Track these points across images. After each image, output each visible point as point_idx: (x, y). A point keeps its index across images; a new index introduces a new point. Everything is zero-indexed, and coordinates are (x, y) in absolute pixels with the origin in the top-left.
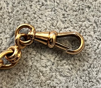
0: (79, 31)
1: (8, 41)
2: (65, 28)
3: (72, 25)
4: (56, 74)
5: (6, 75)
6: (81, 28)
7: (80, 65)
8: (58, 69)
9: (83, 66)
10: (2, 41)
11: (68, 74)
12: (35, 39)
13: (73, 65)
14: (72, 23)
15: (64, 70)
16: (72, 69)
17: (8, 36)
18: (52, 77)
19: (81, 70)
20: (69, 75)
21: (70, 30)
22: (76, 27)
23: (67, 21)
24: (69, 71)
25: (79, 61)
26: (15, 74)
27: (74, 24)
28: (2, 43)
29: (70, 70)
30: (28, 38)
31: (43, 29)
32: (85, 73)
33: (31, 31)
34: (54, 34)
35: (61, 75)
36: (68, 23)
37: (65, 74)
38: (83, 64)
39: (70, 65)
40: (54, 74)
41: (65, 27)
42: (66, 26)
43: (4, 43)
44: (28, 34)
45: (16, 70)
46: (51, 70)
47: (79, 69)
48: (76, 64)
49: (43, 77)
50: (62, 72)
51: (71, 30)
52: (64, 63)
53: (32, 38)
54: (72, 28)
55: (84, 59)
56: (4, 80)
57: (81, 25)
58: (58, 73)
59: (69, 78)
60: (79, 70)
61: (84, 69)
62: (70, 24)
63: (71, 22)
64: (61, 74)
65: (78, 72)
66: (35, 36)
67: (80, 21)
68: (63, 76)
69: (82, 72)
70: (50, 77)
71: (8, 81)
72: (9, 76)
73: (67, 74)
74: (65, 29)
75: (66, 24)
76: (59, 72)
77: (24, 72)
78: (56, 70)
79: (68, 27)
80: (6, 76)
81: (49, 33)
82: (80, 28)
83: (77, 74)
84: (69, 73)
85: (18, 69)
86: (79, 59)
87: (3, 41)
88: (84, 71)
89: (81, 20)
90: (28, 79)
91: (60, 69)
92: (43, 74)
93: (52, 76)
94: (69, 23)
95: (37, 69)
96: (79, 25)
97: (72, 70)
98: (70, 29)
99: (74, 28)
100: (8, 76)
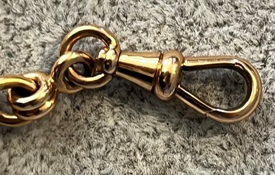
0: (259, 37)
1: (46, 54)
2: (217, 25)
3: (239, 19)
4: (182, 159)
5: (37, 153)
6: (265, 28)
7: (256, 136)
8: (189, 144)
9: (265, 140)
10: (31, 51)
11: (218, 159)
12: (117, 73)
13: (234, 135)
14: (238, 12)
15: (207, 147)
16: (230, 145)
17: (48, 38)
18: (170, 167)
19: (258, 151)
20: (221, 163)
21: (231, 31)
22: (251, 24)
23: (226, 5)
24: (221, 151)
25: (251, 124)
26: (64, 151)
27: (245, 15)
28: (29, 57)
29: (224, 149)
30: (98, 68)
31: (152, 25)
32: (268, 160)
33: (108, 47)
34: (174, 59)
35: (197, 163)
36: (226, 12)
37: (210, 159)
38: (265, 133)
39: (225, 134)
40: (177, 157)
41: (217, 23)
42: (220, 20)
43: (34, 58)
44: (99, 57)
45: (67, 140)
46: (168, 146)
47: (252, 147)
48: (245, 132)
49: (144, 163)
50: (200, 154)
51: (235, 32)
52: (209, 126)
53: (108, 67)
54: (238, 25)
55: (267, 119)
56: (29, 168)
57: (266, 20)
58: (188, 156)
59: (222, 171)
60: (252, 150)
61: (266, 150)
62: (234, 13)
63: (237, 8)
64: (198, 159)
65: (249, 156)
66: (118, 63)
67: (262, 8)
68: (202, 165)
69: (259, 158)
70: (164, 166)
71: (41, 172)
72: (45, 157)
73: (216, 161)
74: (217, 29)
75: (221, 13)
76: (194, 153)
77: (90, 147)
78: (183, 147)
79: (225, 23)
80: (35, 155)
81: (161, 58)
82: (261, 26)
83: (245, 162)
84: (221, 159)
85: (73, 138)
86: (253, 119)
87: (32, 53)
88: (265, 153)
89: (267, 6)
90: (100, 169)
91: (196, 145)
92: (145, 156)
93: (172, 163)
94: (230, 10)
95: (130, 140)
96: (258, 18)
97: (230, 149)
98: (231, 29)
99: (244, 28)
100: (42, 157)
